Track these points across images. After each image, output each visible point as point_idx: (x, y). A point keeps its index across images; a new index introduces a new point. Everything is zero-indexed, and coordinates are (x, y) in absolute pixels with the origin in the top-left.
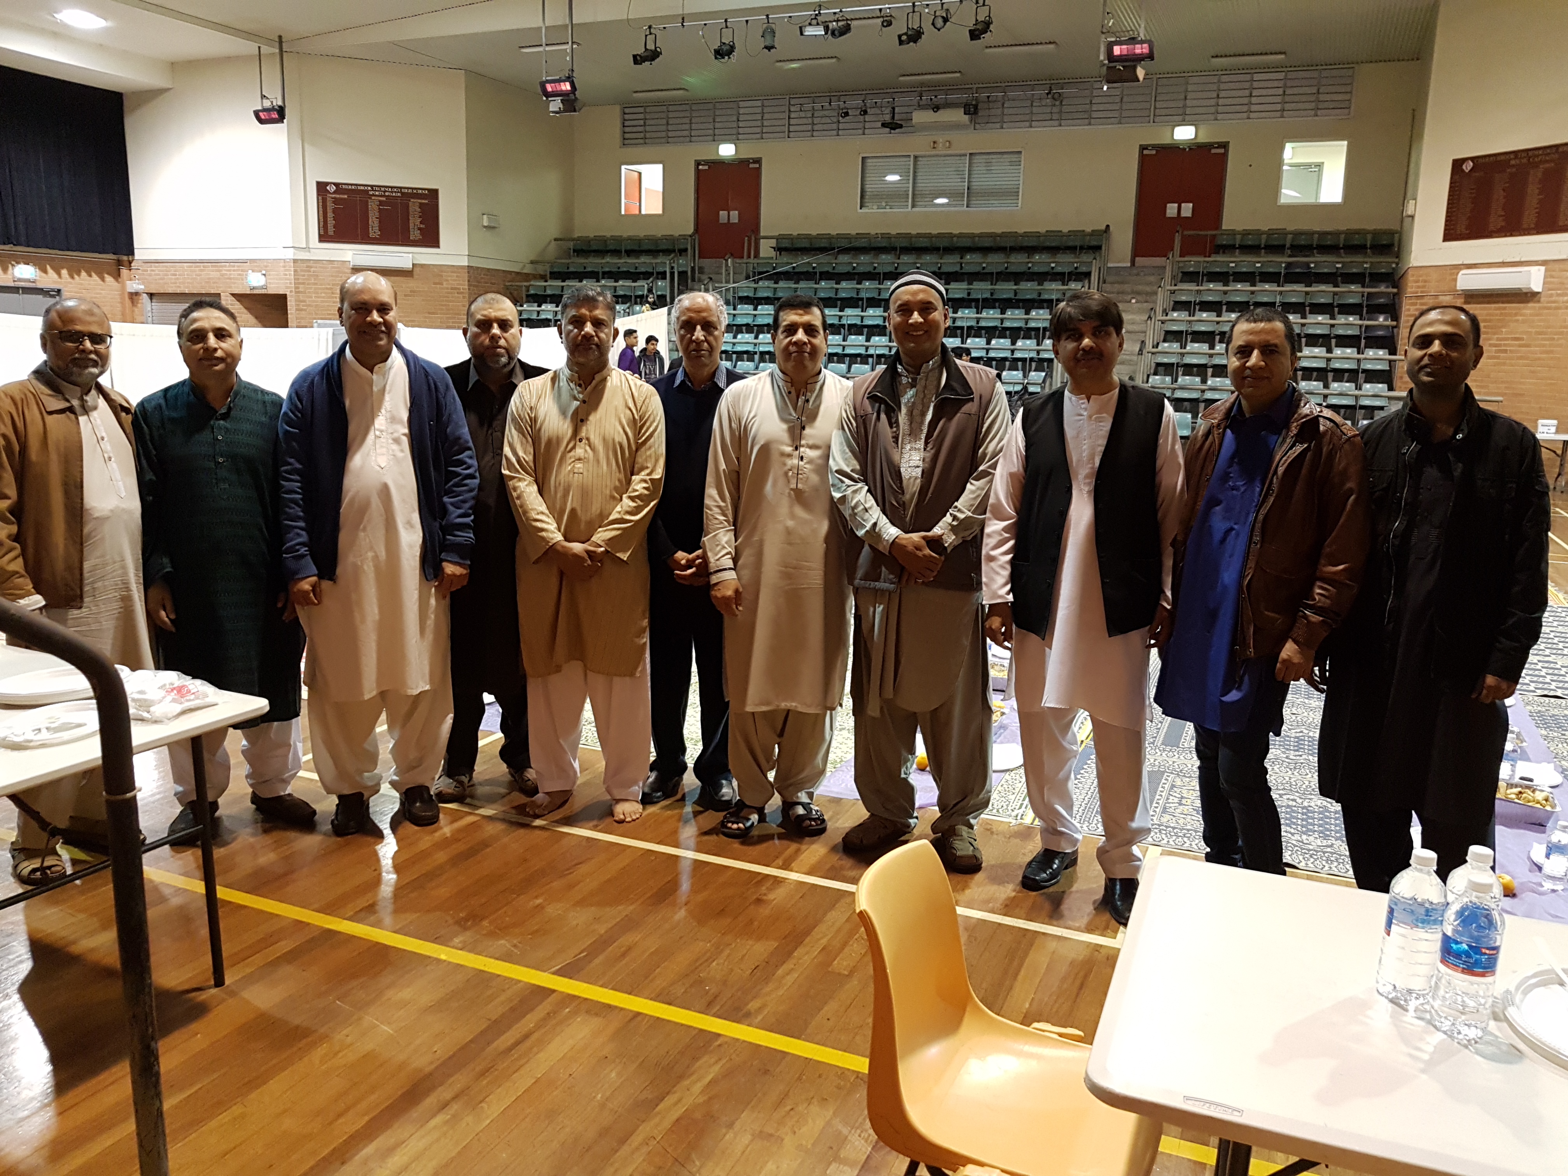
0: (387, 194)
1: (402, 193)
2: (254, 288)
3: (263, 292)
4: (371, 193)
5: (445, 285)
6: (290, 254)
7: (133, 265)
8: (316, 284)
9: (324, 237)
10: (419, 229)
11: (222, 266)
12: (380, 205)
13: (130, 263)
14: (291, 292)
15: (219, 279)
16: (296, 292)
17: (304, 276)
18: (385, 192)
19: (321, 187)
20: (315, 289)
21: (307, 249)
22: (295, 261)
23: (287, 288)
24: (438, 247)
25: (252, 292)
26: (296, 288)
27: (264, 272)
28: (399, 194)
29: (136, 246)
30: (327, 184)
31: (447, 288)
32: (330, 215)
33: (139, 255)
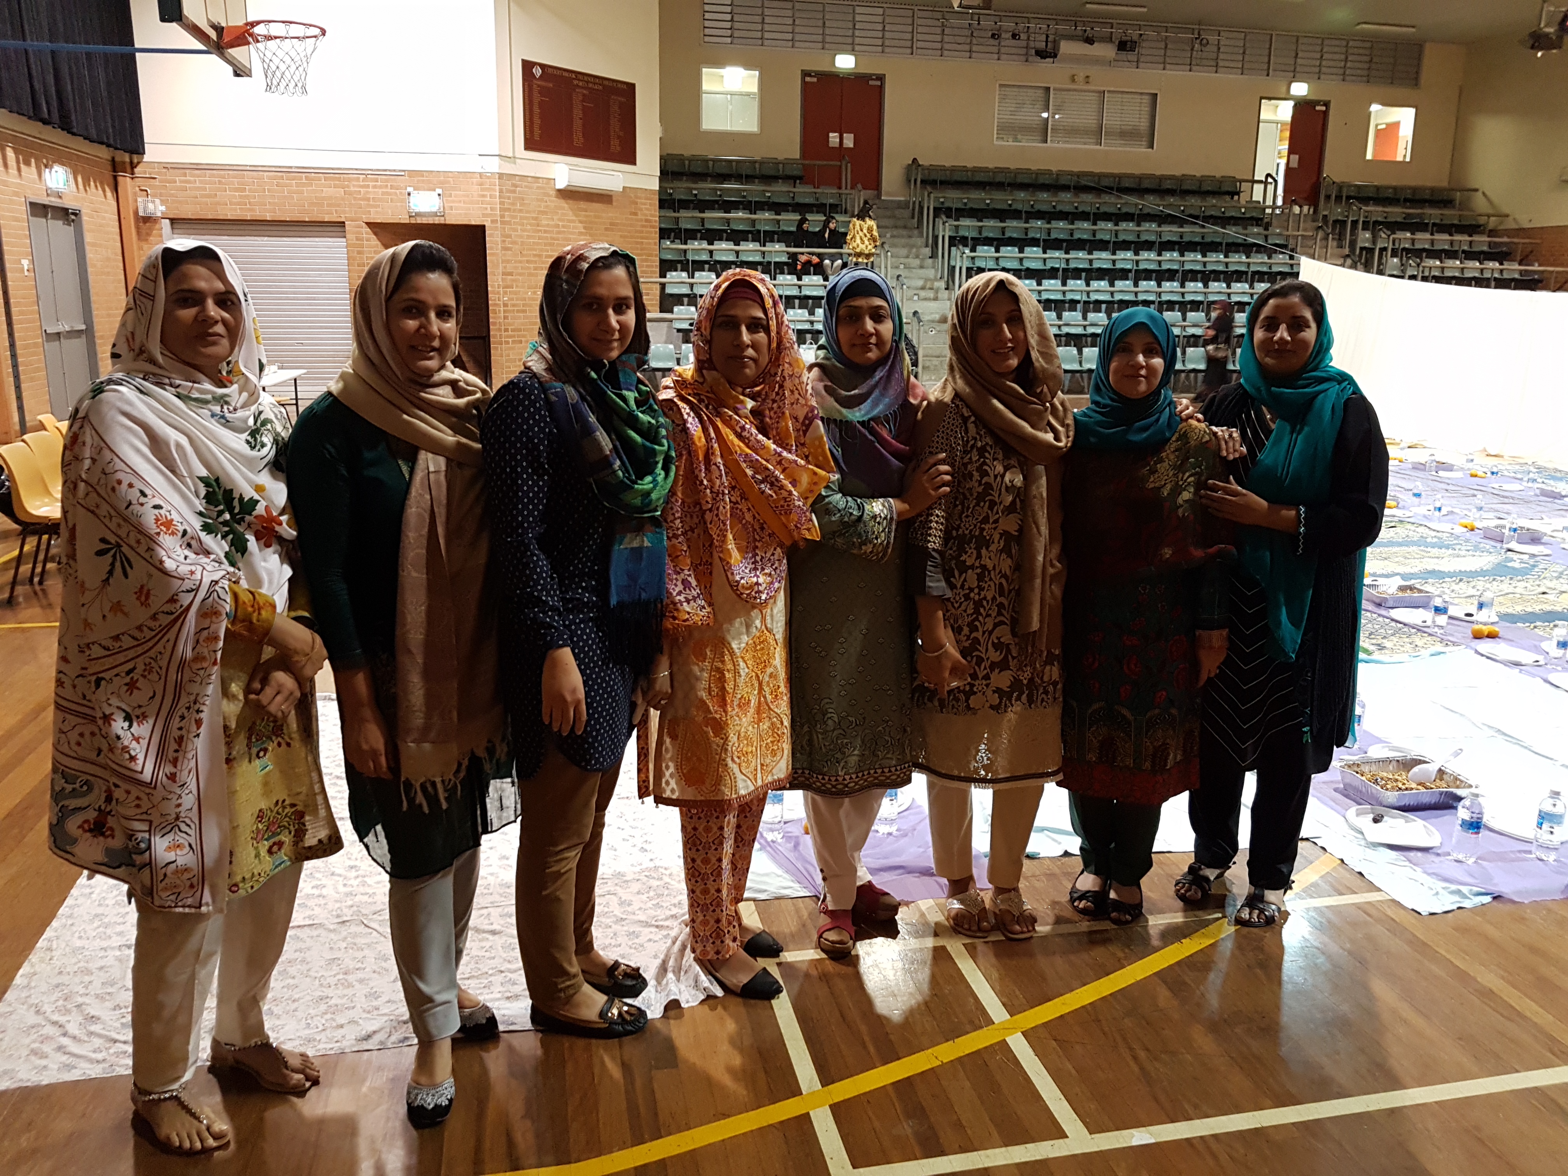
0: (590, 85)
1: (604, 86)
2: (418, 214)
3: (437, 220)
4: (575, 82)
5: (639, 217)
6: (493, 166)
7: (136, 170)
8: (521, 211)
9: (530, 145)
10: (619, 137)
11: (349, 180)
12: (583, 101)
13: (133, 166)
14: (492, 221)
15: (343, 199)
16: (502, 223)
17: (509, 198)
18: (587, 82)
19: (527, 66)
20: (521, 218)
21: (512, 159)
22: (501, 176)
23: (484, 215)
24: (635, 164)
25: (413, 221)
26: (502, 216)
27: (439, 191)
28: (601, 88)
29: (146, 139)
30: (533, 64)
31: (641, 220)
32: (536, 110)
33: (152, 154)
